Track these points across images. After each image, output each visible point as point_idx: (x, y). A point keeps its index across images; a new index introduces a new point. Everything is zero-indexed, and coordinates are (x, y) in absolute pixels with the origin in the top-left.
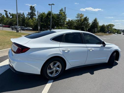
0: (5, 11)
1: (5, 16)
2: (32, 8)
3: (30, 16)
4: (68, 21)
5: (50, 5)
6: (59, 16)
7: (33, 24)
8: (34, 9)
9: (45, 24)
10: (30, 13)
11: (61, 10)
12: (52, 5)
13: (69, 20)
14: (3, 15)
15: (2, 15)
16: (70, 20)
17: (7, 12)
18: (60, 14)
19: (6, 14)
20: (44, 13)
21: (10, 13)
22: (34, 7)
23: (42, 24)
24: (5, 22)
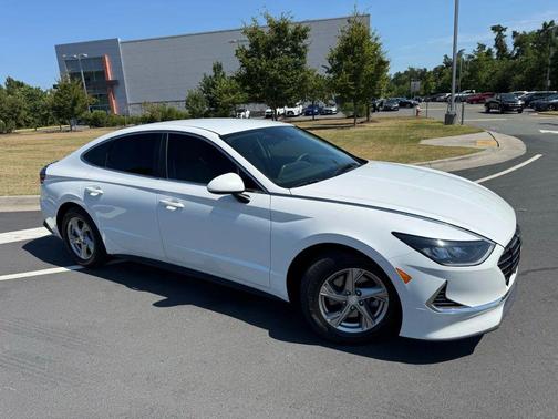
0: (495, 28)
1: (495, 50)
14: (490, 50)
15: (487, 48)
17: (504, 29)
21: (515, 35)
24: (483, 81)
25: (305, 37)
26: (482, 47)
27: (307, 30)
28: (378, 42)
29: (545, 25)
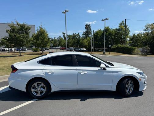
0: (63, 33)
1: (63, 38)
2: (88, 27)
3: (85, 36)
4: (132, 35)
5: (104, 20)
6: (119, 31)
7: (87, 44)
8: (90, 27)
9: (100, 43)
10: (85, 32)
11: (121, 24)
12: (106, 20)
13: (134, 35)
14: (62, 38)
16: (136, 35)
17: (65, 34)
18: (120, 29)
19: (64, 37)
20: (100, 31)
21: (67, 35)
22: (89, 25)
23: (96, 43)
24: (62, 45)
25: (29, 29)
26: (60, 37)
27: (30, 28)
28: (47, 33)
29: (74, 34)
